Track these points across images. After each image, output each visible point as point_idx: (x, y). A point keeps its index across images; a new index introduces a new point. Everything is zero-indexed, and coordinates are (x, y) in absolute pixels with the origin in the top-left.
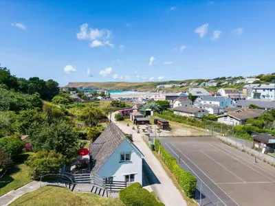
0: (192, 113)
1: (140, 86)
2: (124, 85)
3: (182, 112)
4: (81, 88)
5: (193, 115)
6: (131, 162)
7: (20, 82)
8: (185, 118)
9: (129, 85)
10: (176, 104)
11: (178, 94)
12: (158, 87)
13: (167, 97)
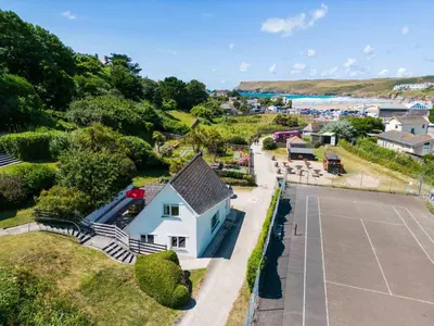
0: (408, 146)
1: (359, 87)
2: (329, 85)
3: (391, 141)
4: (258, 90)
5: (411, 151)
6: (180, 219)
7: (145, 85)
8: (393, 153)
9: (338, 86)
10: (392, 125)
11: (408, 106)
12: (396, 88)
13: (383, 111)
